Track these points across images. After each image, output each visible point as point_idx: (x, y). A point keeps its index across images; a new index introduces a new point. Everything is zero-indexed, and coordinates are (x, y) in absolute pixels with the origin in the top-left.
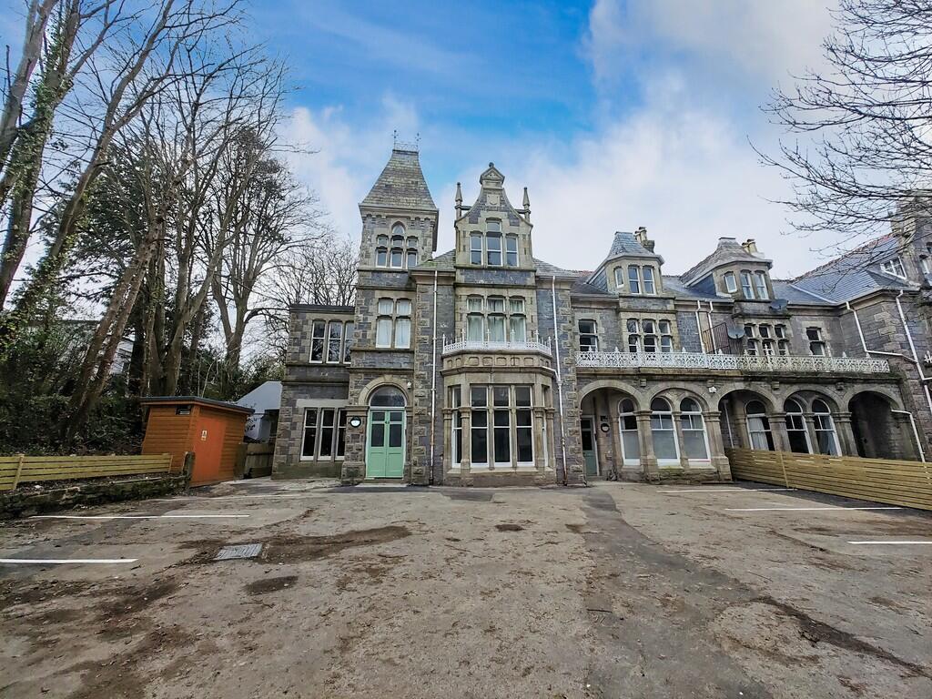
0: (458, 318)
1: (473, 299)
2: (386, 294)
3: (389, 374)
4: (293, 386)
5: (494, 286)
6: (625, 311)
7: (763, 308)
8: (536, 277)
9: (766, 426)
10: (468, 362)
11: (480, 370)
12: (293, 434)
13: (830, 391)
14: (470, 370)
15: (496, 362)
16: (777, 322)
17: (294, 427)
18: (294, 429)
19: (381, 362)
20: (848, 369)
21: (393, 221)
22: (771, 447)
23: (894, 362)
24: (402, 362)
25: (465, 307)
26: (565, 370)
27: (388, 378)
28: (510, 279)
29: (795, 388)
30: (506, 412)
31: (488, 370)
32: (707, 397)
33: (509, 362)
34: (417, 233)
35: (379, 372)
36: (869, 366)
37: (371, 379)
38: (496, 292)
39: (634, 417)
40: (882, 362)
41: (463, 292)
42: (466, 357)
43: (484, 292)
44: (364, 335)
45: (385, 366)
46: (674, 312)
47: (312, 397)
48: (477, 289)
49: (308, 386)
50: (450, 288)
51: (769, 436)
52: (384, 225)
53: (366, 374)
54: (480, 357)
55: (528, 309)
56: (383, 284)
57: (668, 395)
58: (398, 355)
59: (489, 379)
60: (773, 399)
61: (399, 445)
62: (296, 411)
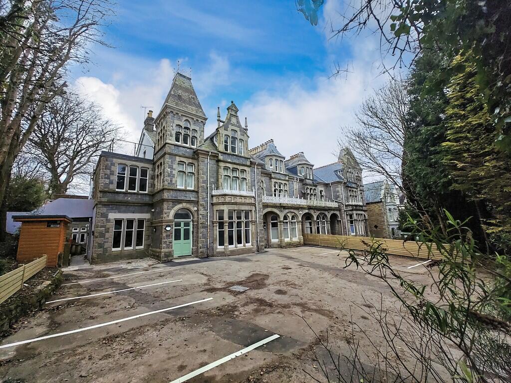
0: (220, 177)
1: (226, 168)
2: (182, 159)
3: (186, 202)
4: (105, 205)
5: (235, 164)
6: (274, 178)
7: (311, 182)
8: (251, 162)
9: (311, 225)
10: (228, 199)
11: (233, 204)
12: (107, 235)
13: (326, 213)
14: (229, 203)
15: (238, 200)
16: (314, 188)
17: (107, 231)
18: (108, 232)
19: (181, 196)
20: (330, 206)
21: (185, 118)
22: (311, 232)
23: (340, 204)
24: (192, 197)
25: (223, 173)
26: (259, 203)
27: (184, 205)
28: (241, 161)
29: (319, 212)
30: (241, 222)
31: (236, 204)
32: (298, 215)
33: (243, 200)
34: (197, 128)
35: (180, 202)
36: (334, 205)
37: (176, 205)
38: (235, 166)
39: (277, 223)
40: (337, 204)
41: (222, 165)
42: (227, 197)
43: (231, 166)
44: (171, 181)
45: (183, 198)
46: (288, 181)
47: (120, 212)
48: (227, 164)
49: (116, 205)
50: (215, 162)
51: (311, 228)
52: (179, 119)
53: (173, 202)
54: (232, 197)
55: (248, 176)
56: (180, 153)
57: (288, 214)
58: (189, 193)
59: (236, 207)
60: (314, 216)
61: (188, 239)
62: (108, 221)
